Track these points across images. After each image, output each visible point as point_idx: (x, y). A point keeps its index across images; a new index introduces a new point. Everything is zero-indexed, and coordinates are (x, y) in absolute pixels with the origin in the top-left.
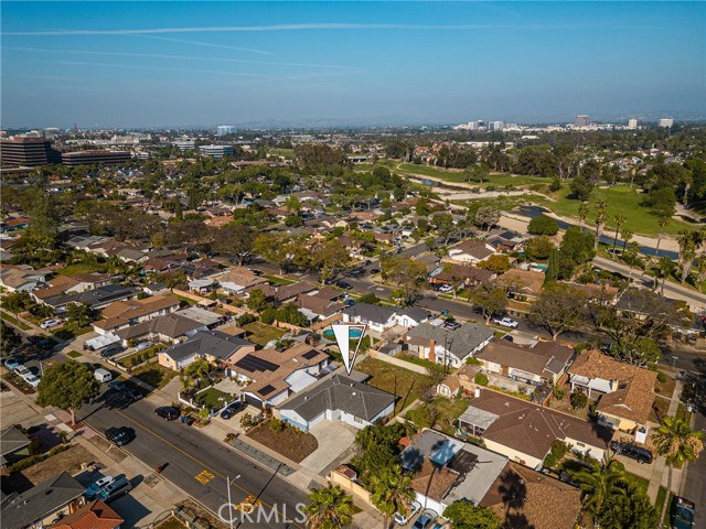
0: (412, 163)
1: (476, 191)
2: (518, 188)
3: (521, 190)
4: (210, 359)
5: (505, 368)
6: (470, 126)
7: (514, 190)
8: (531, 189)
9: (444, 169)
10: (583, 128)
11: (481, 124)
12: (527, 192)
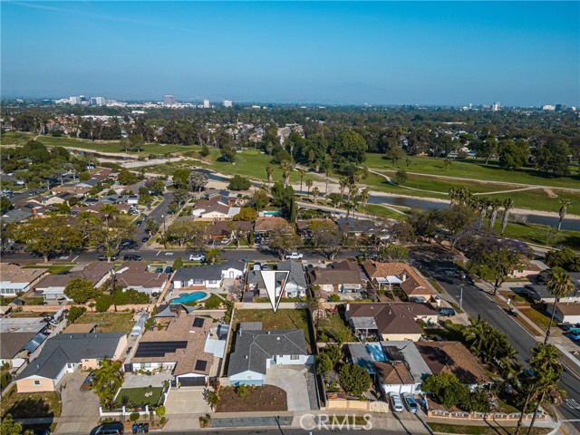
0: (49, 136)
1: (141, 159)
2: (174, 154)
3: (177, 156)
4: (93, 363)
5: (335, 286)
6: (73, 101)
7: (172, 157)
8: (186, 155)
9: (90, 141)
10: (173, 106)
11: (83, 99)
12: (181, 158)
